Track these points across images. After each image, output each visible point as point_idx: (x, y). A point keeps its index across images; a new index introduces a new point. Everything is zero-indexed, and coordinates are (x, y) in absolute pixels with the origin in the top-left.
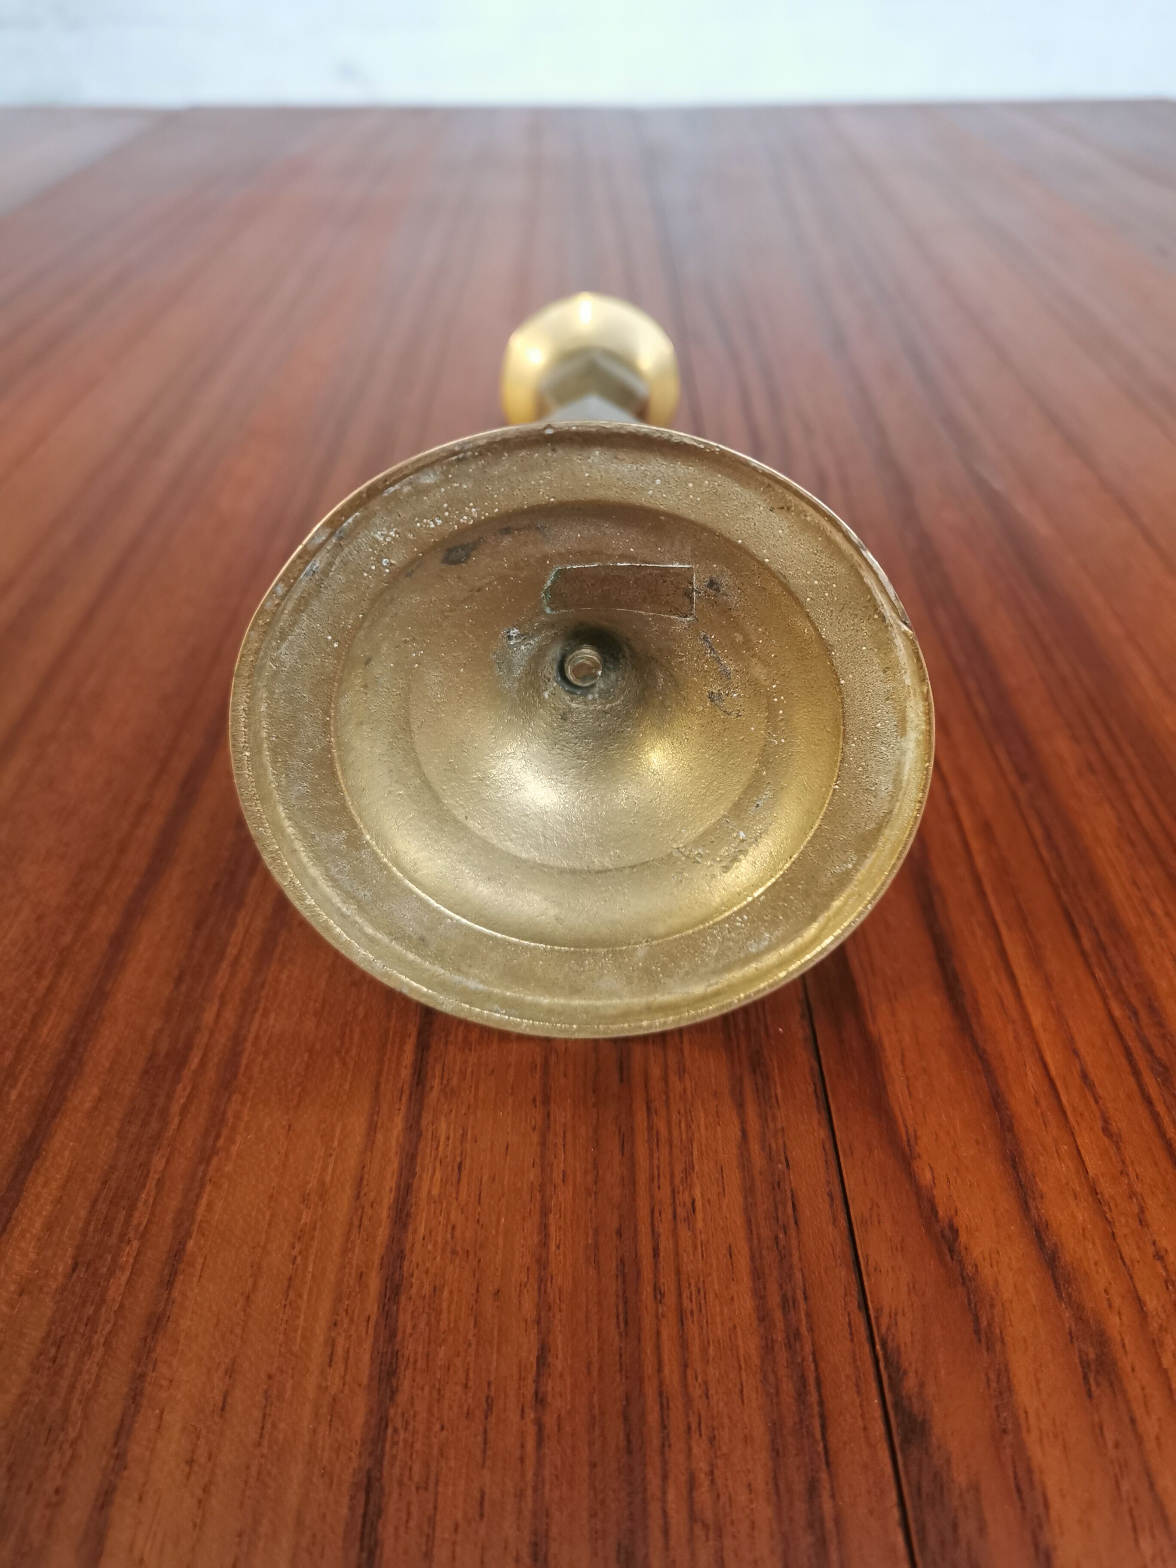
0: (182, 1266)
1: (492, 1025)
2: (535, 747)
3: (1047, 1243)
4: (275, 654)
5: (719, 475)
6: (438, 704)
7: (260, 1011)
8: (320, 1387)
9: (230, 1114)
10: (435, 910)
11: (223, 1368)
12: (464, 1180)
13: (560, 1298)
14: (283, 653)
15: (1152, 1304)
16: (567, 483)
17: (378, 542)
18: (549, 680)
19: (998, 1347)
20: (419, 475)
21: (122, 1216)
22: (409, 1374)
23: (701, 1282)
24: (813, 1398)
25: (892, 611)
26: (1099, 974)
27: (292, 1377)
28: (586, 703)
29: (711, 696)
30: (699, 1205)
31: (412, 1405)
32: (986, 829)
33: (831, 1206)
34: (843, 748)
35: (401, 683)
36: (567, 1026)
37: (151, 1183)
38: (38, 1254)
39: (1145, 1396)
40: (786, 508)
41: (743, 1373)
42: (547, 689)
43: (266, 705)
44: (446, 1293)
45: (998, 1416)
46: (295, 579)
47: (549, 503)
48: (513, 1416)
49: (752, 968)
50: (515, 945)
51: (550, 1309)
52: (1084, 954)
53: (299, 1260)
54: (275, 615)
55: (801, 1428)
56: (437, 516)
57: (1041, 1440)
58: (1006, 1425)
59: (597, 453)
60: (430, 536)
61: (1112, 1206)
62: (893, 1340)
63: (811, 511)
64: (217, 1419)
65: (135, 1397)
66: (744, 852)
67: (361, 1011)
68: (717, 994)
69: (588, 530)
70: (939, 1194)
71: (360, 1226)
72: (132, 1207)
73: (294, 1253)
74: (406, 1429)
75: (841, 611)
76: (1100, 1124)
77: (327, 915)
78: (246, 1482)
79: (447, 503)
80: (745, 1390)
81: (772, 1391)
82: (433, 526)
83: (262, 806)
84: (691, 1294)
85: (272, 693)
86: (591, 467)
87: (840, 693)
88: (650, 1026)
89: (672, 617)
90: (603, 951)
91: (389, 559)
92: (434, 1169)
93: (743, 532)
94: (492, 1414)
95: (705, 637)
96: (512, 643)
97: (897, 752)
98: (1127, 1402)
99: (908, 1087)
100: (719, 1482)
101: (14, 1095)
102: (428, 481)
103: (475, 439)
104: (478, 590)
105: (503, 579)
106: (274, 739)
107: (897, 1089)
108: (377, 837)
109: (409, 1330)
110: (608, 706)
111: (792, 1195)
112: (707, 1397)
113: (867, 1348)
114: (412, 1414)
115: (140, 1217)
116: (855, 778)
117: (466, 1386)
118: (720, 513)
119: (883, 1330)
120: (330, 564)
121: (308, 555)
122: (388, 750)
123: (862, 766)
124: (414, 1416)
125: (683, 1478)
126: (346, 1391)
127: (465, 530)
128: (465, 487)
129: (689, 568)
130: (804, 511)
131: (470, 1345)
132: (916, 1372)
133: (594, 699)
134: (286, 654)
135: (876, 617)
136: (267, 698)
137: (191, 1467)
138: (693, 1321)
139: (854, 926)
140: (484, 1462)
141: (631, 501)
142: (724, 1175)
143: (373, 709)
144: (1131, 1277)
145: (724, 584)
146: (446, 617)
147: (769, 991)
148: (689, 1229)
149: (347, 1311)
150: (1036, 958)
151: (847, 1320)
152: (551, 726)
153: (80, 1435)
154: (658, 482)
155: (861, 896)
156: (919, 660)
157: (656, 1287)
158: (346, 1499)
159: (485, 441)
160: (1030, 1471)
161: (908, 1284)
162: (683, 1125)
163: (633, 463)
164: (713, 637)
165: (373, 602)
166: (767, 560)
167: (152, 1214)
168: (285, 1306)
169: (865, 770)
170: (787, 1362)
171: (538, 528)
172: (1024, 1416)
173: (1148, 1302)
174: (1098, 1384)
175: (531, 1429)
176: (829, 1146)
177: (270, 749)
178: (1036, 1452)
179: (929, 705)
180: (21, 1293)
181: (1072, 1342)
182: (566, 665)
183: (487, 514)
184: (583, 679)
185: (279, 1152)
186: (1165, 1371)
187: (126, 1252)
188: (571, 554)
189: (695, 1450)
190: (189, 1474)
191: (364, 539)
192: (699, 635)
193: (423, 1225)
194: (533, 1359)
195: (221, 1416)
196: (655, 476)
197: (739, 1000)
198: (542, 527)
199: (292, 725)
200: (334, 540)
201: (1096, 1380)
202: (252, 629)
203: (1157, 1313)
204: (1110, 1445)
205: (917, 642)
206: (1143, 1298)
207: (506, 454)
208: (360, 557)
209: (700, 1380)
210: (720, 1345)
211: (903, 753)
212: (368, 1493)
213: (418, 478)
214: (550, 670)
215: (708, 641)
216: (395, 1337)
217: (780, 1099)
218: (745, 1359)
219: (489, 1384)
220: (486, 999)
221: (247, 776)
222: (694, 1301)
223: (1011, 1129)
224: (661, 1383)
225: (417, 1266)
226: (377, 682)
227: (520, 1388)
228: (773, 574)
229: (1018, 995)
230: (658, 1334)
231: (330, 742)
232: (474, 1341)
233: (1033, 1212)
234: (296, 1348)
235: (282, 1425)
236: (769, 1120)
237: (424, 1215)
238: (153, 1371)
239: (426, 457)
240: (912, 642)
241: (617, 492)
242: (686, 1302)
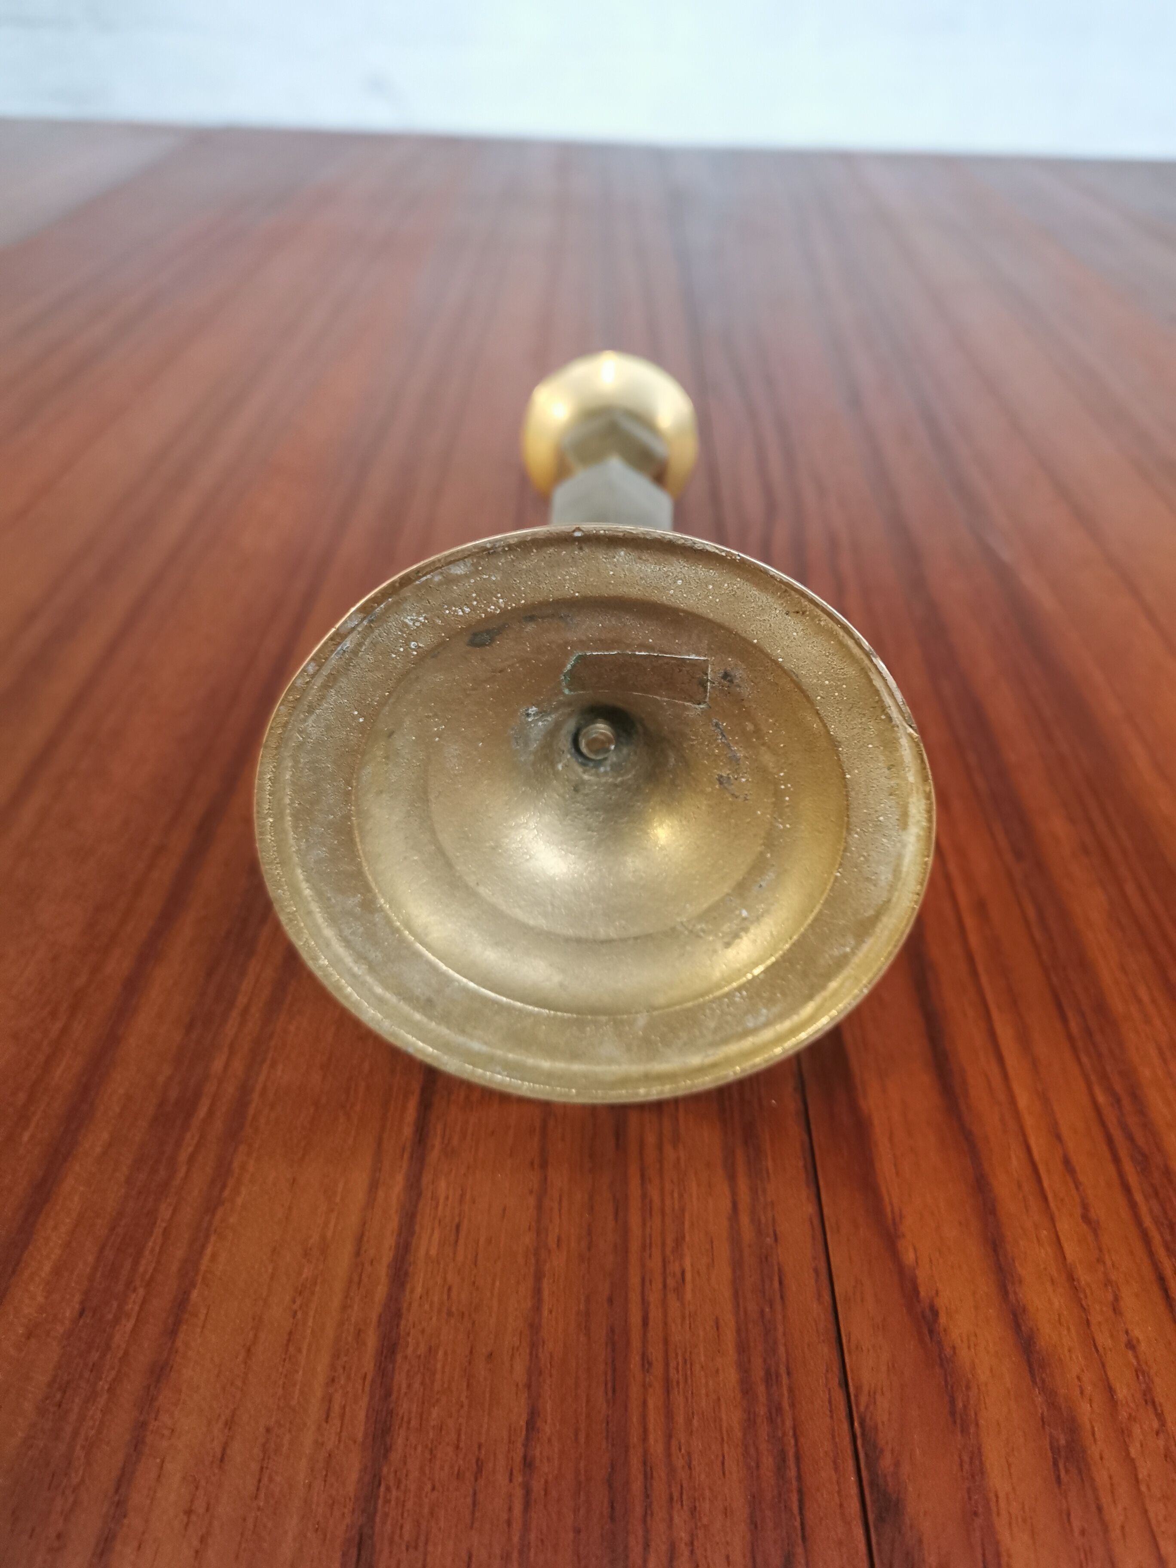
0: (186, 1316)
1: (494, 1086)
2: (547, 818)
3: (1023, 1328)
4: (303, 726)
5: (739, 579)
6: (456, 775)
7: (268, 1062)
8: (316, 1442)
9: (236, 1165)
10: (443, 974)
11: (223, 1418)
12: (461, 1241)
13: (550, 1363)
14: (310, 725)
15: (1122, 1393)
16: (592, 579)
17: (407, 625)
18: (563, 752)
19: (972, 1430)
20: (450, 566)
21: (128, 1264)
22: (403, 1432)
23: (688, 1354)
24: (792, 1473)
25: (898, 713)
26: (1085, 1059)
27: (290, 1431)
28: (597, 775)
29: (720, 781)
30: (688, 1276)
31: (405, 1464)
32: (981, 907)
33: (817, 1281)
34: (846, 838)
35: (422, 755)
36: (567, 1090)
37: (158, 1231)
38: (46, 1298)
39: (1112, 1485)
40: (800, 612)
41: (726, 1445)
42: (560, 761)
43: (291, 773)
44: (440, 1354)
45: (970, 1498)
46: (326, 659)
47: (574, 597)
48: (501, 1478)
49: (748, 1043)
50: (520, 1010)
51: (540, 1373)
52: (1070, 1038)
53: (299, 1315)
54: (304, 691)
55: (780, 1502)
56: (466, 604)
57: (1010, 1524)
58: (977, 1507)
59: (622, 553)
60: (457, 622)
61: (1088, 1291)
62: (871, 1419)
63: (825, 617)
64: (216, 1471)
65: (137, 1445)
66: (746, 930)
67: (366, 1066)
68: (714, 1066)
69: (610, 621)
70: (922, 1275)
71: (359, 1283)
72: (139, 1254)
73: (295, 1307)
74: (398, 1487)
75: (849, 710)
76: (1078, 1211)
77: (339, 974)
78: (242, 1534)
79: (476, 592)
80: (726, 1463)
81: (753, 1464)
82: (461, 613)
83: (282, 870)
84: (678, 1364)
85: (296, 762)
86: (615, 566)
87: (846, 786)
88: (647, 1094)
89: (686, 704)
90: (604, 1019)
91: (417, 642)
92: (433, 1230)
93: (759, 632)
94: (481, 1476)
95: (717, 725)
96: (530, 720)
97: (899, 845)
98: (1095, 1490)
99: (895, 1165)
100: (699, 1552)
101: (26, 1137)
102: (459, 573)
103: (506, 538)
104: (501, 671)
105: (524, 661)
106: (297, 805)
107: (885, 1166)
108: (391, 901)
109: (404, 1389)
110: (619, 779)
111: (779, 1269)
112: (690, 1468)
113: (846, 1426)
114: (404, 1472)
115: (146, 1265)
116: (856, 867)
117: (457, 1447)
118: (738, 613)
119: (862, 1409)
120: (360, 644)
121: (340, 637)
122: (405, 817)
123: (864, 856)
124: (407, 1475)
125: (664, 1548)
126: (342, 1446)
127: (491, 617)
128: (494, 579)
129: (704, 660)
130: (817, 616)
131: (462, 1406)
132: (892, 1451)
133: (606, 773)
134: (313, 726)
135: (883, 717)
136: (293, 766)
137: (189, 1517)
138: (679, 1393)
139: (850, 1008)
140: (472, 1523)
141: (652, 598)
142: (714, 1246)
143: (393, 779)
144: (1104, 1366)
145: (738, 676)
146: (468, 695)
147: (764, 1066)
148: (678, 1299)
149: (344, 1368)
150: (1024, 1040)
151: (828, 1396)
152: (563, 797)
153: (82, 1481)
154: (680, 582)
155: (857, 979)
156: (923, 761)
157: (644, 1356)
158: (339, 1555)
159: (516, 539)
160: (998, 1555)
161: (888, 1363)
162: (676, 1195)
163: (656, 564)
164: (725, 724)
165: (399, 681)
166: (780, 660)
167: (158, 1262)
168: (284, 1360)
169: (867, 859)
170: (768, 1435)
171: (561, 617)
172: (994, 1499)
173: (1118, 1391)
174: (1067, 1471)
175: (519, 1493)
176: (816, 1222)
177: (292, 815)
178: (1004, 1536)
179: (931, 804)
180: (29, 1336)
181: (1043, 1427)
182: (580, 739)
183: (514, 605)
184: (597, 752)
185: (283, 1205)
186: (1132, 1461)
187: (132, 1300)
188: (592, 641)
189: (677, 1520)
190: (187, 1524)
191: (394, 623)
192: (711, 721)
193: (420, 1285)
194: (523, 1423)
195: (220, 1468)
196: (676, 576)
197: (735, 1073)
198: (565, 616)
199: (315, 793)
200: (365, 623)
201: (1065, 1467)
202: (281, 704)
203: (1127, 1402)
204: (1077, 1533)
205: (922, 745)
206: (1113, 1387)
207: (535, 551)
208: (389, 638)
209: (683, 1451)
210: (703, 1417)
211: (904, 846)
212: (359, 1550)
213: (450, 569)
214: (564, 742)
215: (719, 728)
216: (390, 1395)
217: (771, 1171)
218: (727, 1431)
219: (480, 1446)
220: (489, 1061)
221: (269, 841)
222: (680, 1372)
223: (993, 1212)
224: (646, 1452)
225: (414, 1327)
226: (398, 753)
227: (509, 1451)
228: (786, 673)
229: (1006, 1077)
230: (645, 1403)
231: (350, 810)
232: (466, 1402)
233: (1012, 1297)
234: (294, 1403)
235: (278, 1479)
236: (760, 1192)
237: (422, 1275)
238: (156, 1419)
239: (458, 552)
240: (918, 745)
241: (639, 590)
242: (672, 1372)
